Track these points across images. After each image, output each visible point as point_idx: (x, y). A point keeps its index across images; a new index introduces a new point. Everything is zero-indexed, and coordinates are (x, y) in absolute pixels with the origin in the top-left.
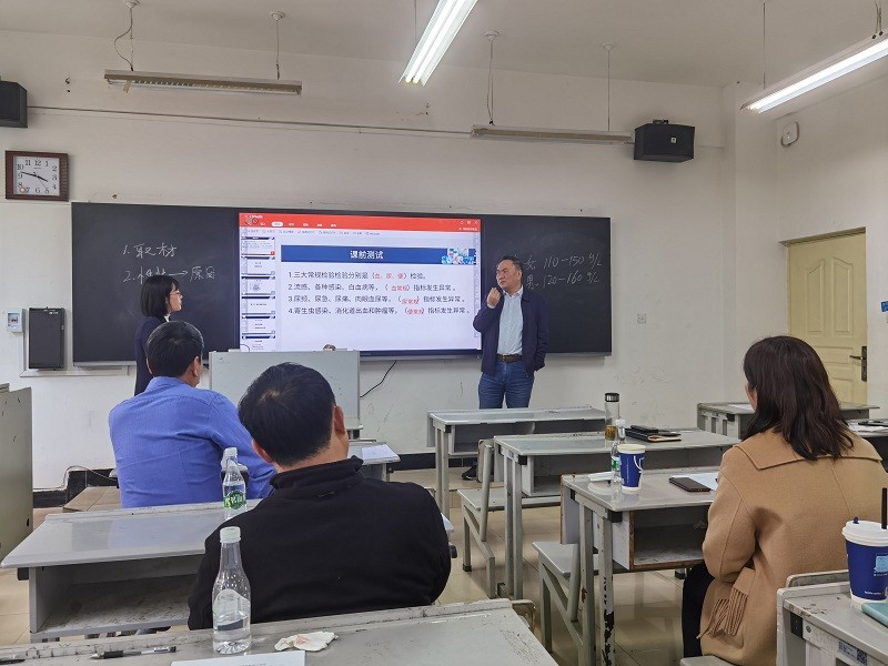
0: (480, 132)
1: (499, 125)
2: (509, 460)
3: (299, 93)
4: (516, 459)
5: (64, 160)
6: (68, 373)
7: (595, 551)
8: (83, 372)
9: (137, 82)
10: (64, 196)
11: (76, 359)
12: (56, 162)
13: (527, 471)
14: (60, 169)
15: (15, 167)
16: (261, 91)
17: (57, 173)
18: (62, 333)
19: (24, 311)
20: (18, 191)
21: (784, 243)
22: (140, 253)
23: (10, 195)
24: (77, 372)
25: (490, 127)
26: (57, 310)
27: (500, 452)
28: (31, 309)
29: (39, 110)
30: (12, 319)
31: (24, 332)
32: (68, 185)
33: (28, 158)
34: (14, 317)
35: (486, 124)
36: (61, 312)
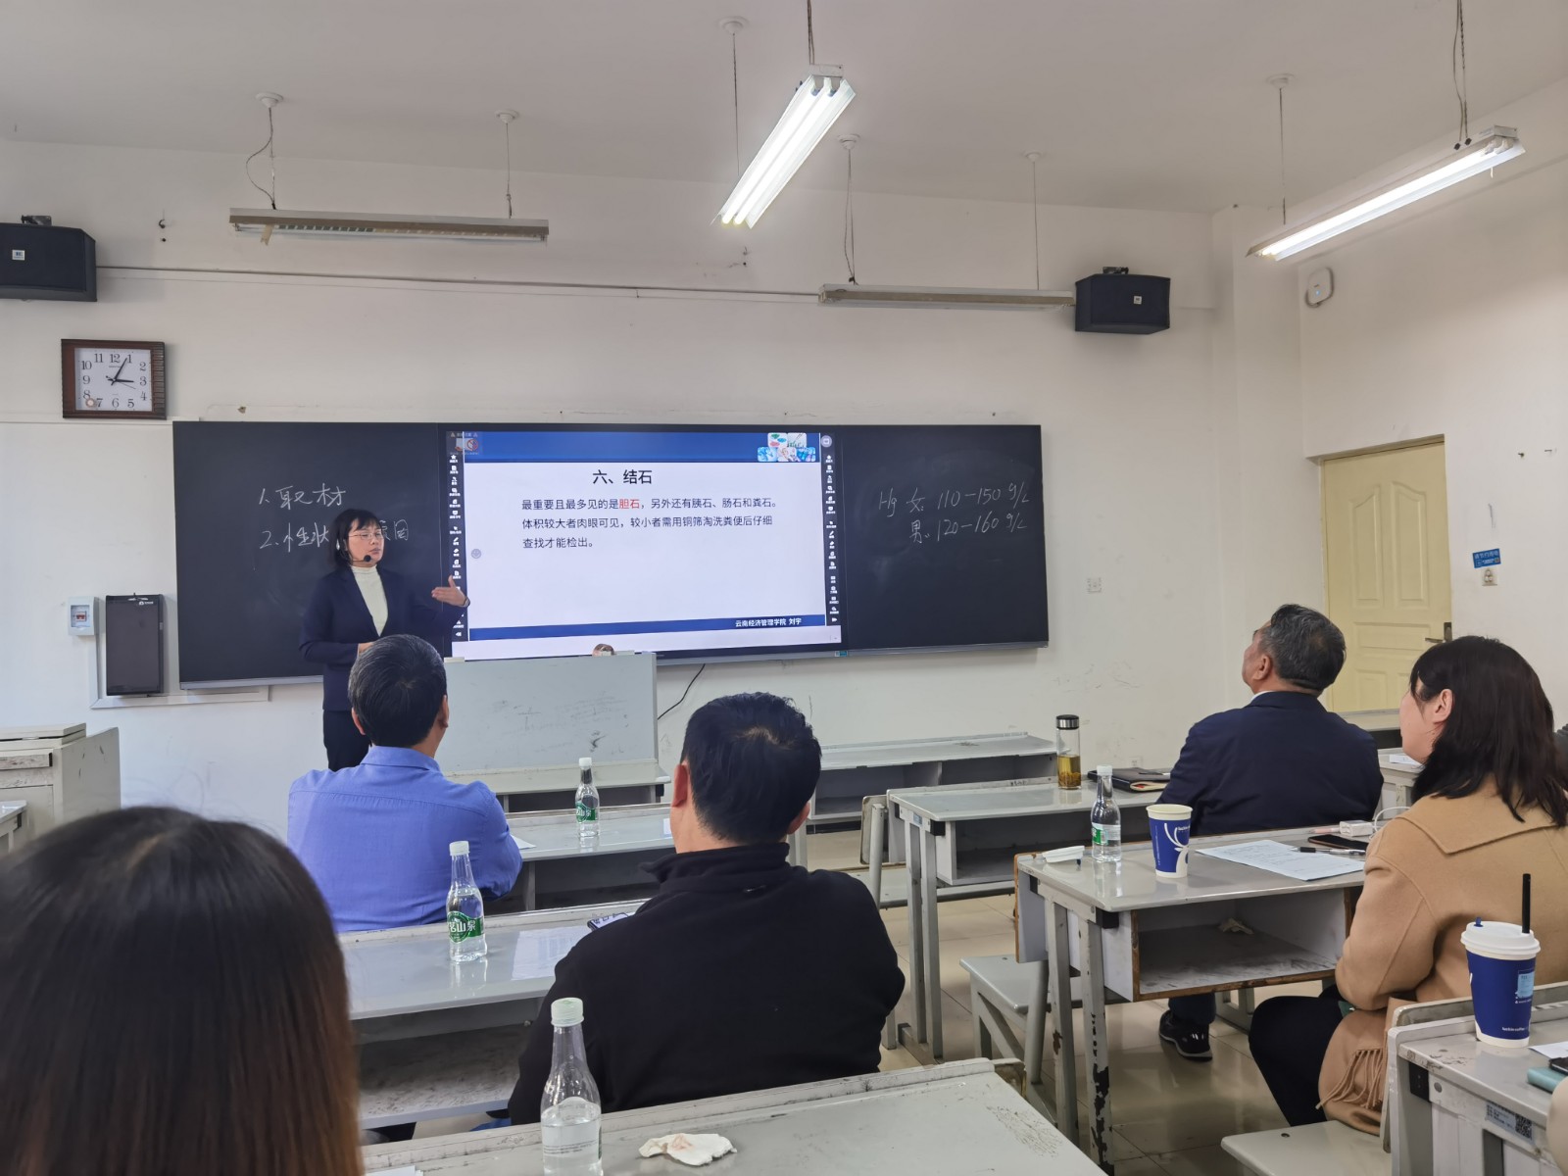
0: (835, 296)
1: (865, 282)
2: (914, 829)
3: (543, 238)
4: (926, 827)
5: (158, 351)
6: (171, 699)
7: (1074, 973)
8: (195, 698)
9: (282, 227)
10: (159, 412)
11: (186, 676)
12: (145, 356)
13: (945, 845)
14: (153, 366)
15: (78, 366)
16: (484, 236)
17: (148, 374)
18: (161, 636)
19: (96, 602)
20: (84, 404)
21: (1314, 459)
22: (286, 502)
23: (71, 411)
24: (186, 698)
25: (850, 286)
26: (150, 597)
27: (897, 815)
28: (109, 598)
29: (115, 273)
30: (77, 616)
31: (97, 635)
32: (165, 392)
33: (100, 351)
34: (80, 611)
35: (842, 281)
36: (157, 600)
